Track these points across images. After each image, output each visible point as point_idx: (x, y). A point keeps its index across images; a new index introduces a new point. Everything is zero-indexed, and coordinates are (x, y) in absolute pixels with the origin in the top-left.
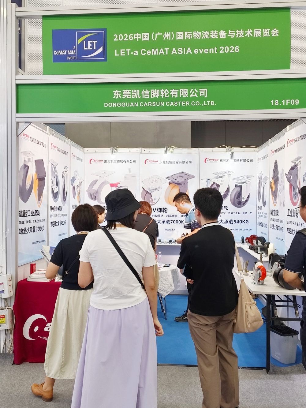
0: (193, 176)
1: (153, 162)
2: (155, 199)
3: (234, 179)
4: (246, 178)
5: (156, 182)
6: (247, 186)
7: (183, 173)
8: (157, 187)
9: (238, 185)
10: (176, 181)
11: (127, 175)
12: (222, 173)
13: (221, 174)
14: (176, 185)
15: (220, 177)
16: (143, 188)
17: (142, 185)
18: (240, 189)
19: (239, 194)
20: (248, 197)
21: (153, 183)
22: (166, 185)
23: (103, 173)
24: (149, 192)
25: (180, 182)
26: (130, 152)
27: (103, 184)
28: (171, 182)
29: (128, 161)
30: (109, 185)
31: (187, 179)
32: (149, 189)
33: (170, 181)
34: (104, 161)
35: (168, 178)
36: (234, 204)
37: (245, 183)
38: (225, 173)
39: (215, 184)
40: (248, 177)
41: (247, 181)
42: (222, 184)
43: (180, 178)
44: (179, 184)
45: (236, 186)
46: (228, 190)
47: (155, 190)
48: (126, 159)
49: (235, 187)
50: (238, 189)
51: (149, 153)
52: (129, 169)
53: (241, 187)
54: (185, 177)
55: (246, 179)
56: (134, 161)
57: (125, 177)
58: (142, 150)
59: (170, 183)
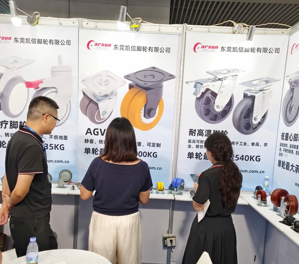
0: (172, 77)
1: (102, 47)
2: (105, 113)
3: (244, 84)
4: (265, 82)
5: (107, 83)
6: (263, 96)
7: (154, 70)
8: (108, 92)
9: (249, 95)
10: (142, 83)
11: (55, 67)
12: (223, 72)
13: (220, 73)
14: (141, 90)
15: (219, 79)
16: (84, 94)
17: (82, 87)
18: (251, 102)
19: (249, 112)
20: (264, 117)
21: (101, 84)
22: (123, 89)
23: (12, 61)
24: (95, 100)
25: (149, 85)
26: (61, 24)
27: (13, 81)
28: (134, 84)
29: (57, 42)
30: (24, 85)
31: (162, 81)
32: (94, 95)
33: (131, 82)
34: (13, 40)
35: (128, 78)
36: (238, 128)
37: (262, 92)
38: (229, 72)
39: (209, 92)
40: (267, 82)
41: (265, 89)
42: (221, 92)
43: (150, 79)
44: (147, 89)
45: (245, 96)
46: (230, 104)
47: (104, 98)
48: (53, 38)
49: (242, 98)
50: (248, 102)
51: (96, 28)
52: (60, 58)
53: (253, 98)
54: (158, 77)
55: (263, 85)
56: (69, 42)
57: (53, 72)
58: (83, 22)
59: (131, 87)
